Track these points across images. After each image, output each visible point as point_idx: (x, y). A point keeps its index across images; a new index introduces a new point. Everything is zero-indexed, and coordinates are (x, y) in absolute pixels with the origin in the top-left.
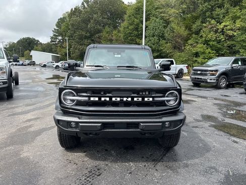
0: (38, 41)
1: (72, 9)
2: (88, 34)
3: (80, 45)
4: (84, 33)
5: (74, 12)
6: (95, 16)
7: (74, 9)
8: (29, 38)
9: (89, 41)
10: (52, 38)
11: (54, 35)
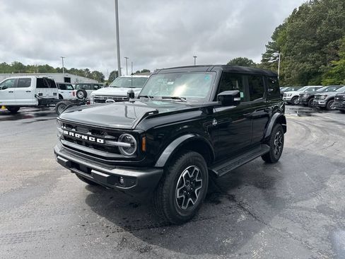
0: (251, 61)
1: (295, 9)
2: (316, 44)
3: (301, 62)
4: (308, 43)
5: (299, 13)
6: (331, 12)
7: (298, 10)
8: (240, 59)
9: (315, 55)
10: (264, 55)
11: (269, 52)
